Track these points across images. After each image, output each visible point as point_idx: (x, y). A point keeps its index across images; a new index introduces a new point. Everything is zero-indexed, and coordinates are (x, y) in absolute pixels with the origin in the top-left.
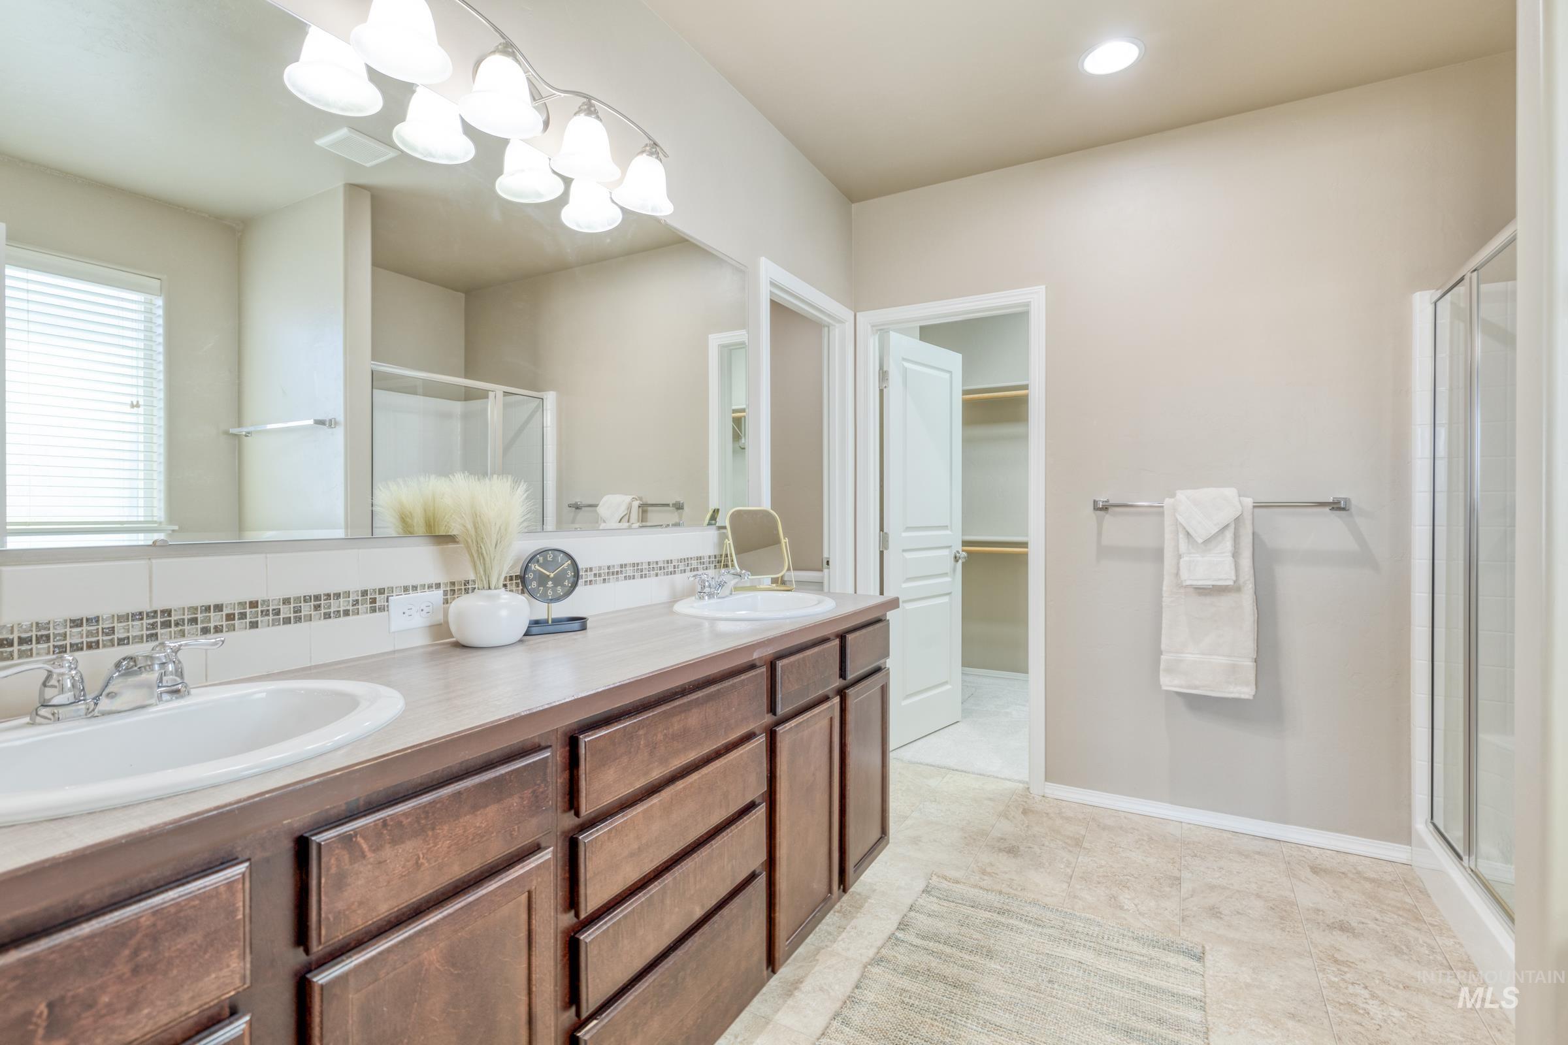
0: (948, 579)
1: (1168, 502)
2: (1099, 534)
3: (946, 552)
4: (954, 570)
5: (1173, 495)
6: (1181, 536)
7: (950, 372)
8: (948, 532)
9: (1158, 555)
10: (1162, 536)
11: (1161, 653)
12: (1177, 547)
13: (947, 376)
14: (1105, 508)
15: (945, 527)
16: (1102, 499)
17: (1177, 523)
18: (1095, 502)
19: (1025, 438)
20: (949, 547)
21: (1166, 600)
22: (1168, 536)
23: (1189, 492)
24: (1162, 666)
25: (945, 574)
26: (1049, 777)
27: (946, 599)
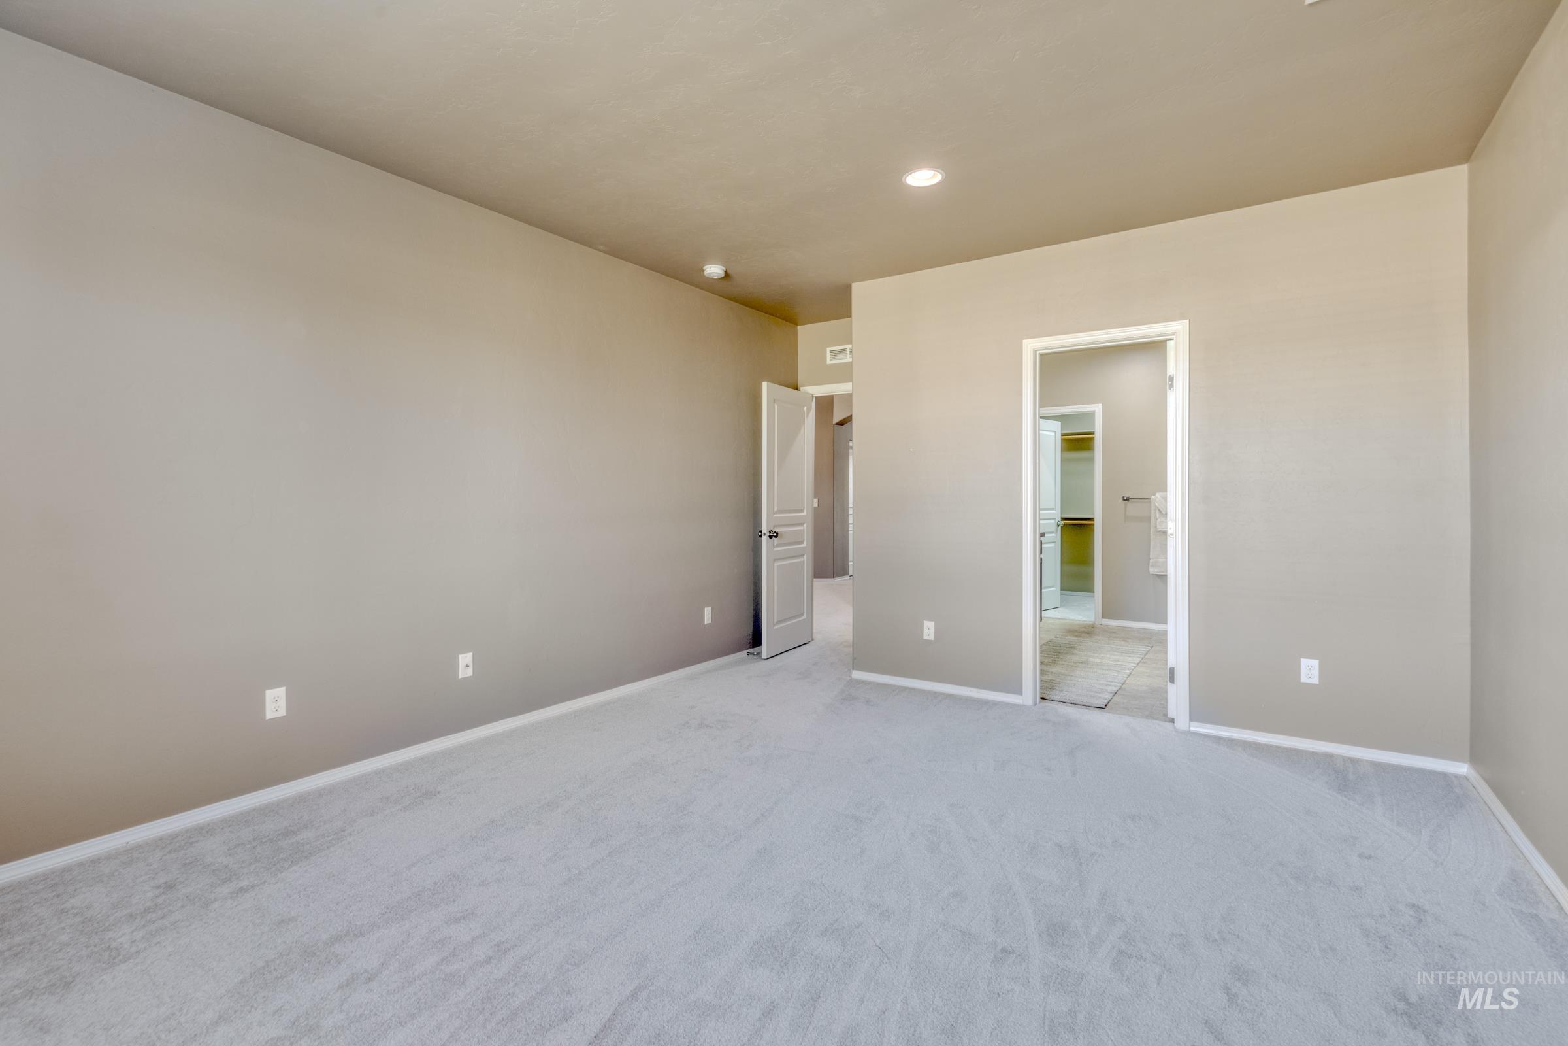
0: (1053, 535)
1: (1153, 497)
2: (1125, 511)
3: (1053, 521)
4: (1057, 530)
5: (1154, 495)
6: (1157, 511)
7: (1055, 432)
8: (1054, 511)
9: (1149, 519)
10: (1151, 513)
11: (1150, 559)
12: (1156, 516)
13: (1053, 434)
14: (1127, 500)
15: (1053, 509)
16: (1127, 495)
17: (1156, 506)
18: (1123, 497)
19: (1092, 460)
20: (1055, 519)
21: (1152, 537)
22: (1152, 511)
23: (1161, 493)
24: (1151, 564)
25: (1052, 533)
26: (1103, 617)
27: (1052, 545)
